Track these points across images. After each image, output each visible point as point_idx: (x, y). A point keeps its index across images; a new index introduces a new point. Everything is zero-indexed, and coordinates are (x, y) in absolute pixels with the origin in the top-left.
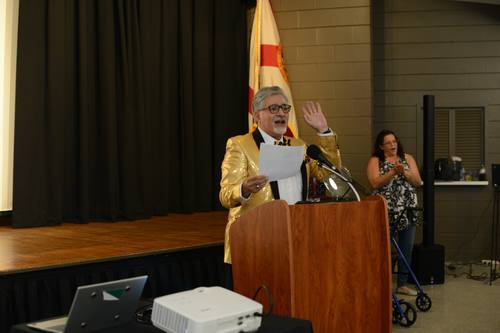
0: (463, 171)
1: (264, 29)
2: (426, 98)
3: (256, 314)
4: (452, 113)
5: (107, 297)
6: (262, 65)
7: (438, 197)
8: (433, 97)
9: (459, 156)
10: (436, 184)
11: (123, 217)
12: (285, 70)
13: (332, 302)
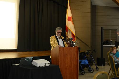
0: (112, 43)
1: (69, 13)
2: (102, 27)
3: (48, 63)
4: (110, 31)
5: (26, 60)
6: (68, 21)
7: (104, 48)
8: (103, 27)
9: (111, 40)
10: (104, 45)
11: (39, 51)
12: (73, 22)
13: (67, 64)
